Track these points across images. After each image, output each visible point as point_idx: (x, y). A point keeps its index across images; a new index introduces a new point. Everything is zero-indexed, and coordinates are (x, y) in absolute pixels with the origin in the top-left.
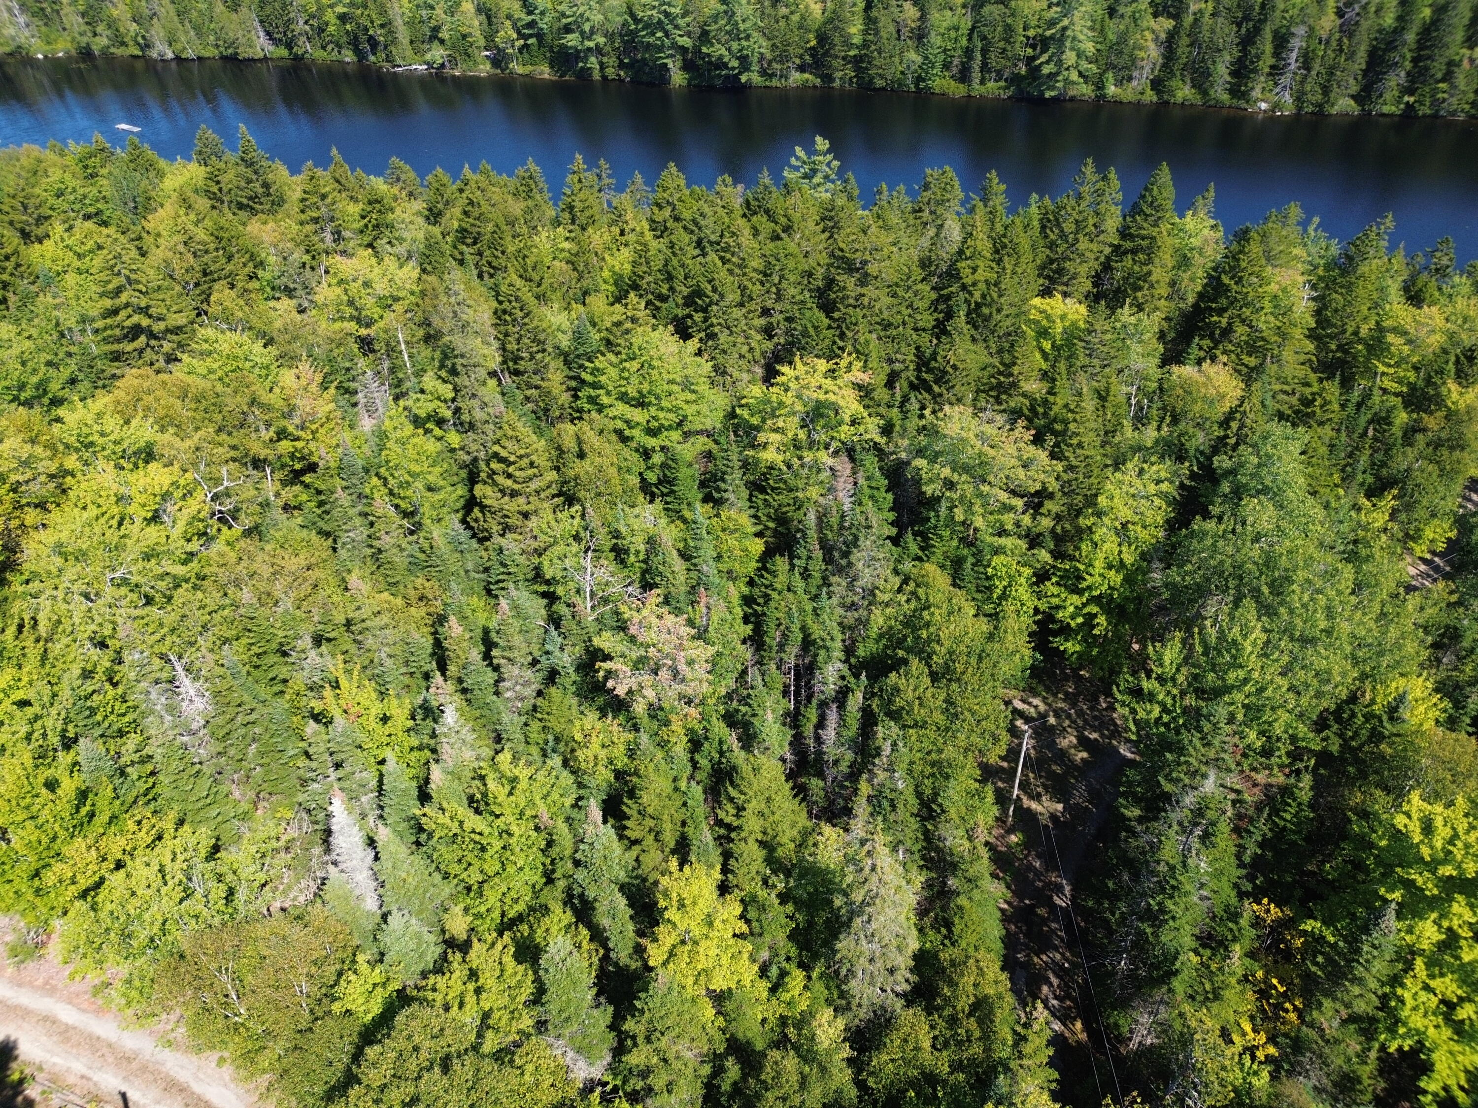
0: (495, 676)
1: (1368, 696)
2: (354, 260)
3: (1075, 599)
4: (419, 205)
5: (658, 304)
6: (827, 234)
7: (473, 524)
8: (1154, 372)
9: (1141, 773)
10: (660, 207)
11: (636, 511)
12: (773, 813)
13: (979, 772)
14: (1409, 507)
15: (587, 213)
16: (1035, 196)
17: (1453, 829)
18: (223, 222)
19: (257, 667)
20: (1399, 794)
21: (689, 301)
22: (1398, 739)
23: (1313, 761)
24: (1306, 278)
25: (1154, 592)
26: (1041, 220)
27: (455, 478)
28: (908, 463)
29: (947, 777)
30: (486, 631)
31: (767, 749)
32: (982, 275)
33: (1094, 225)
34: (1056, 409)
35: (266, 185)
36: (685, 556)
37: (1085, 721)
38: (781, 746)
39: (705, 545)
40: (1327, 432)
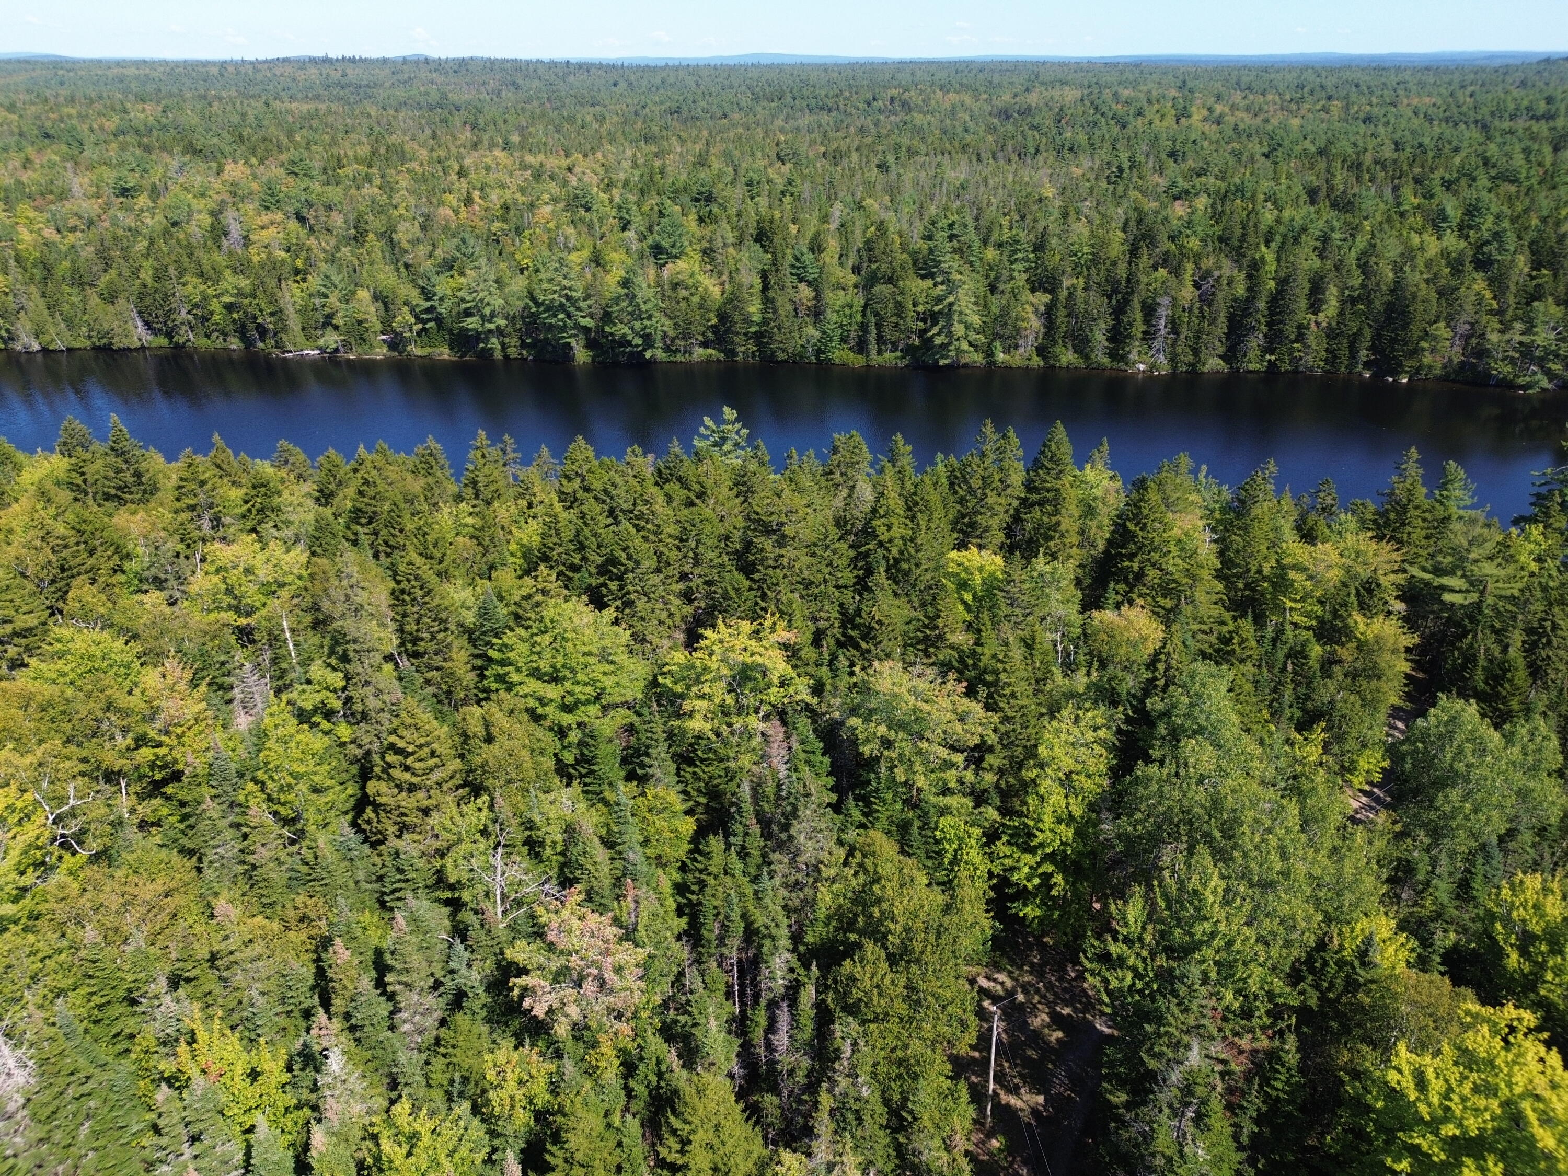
0: (390, 1006)
1: (1336, 941)
2: (235, 547)
3: (1028, 859)
4: (309, 487)
5: (570, 574)
6: (741, 499)
7: (365, 826)
8: (1076, 619)
9: (1121, 1051)
10: (569, 479)
11: (552, 796)
12: (724, 1144)
13: (949, 1067)
14: (1340, 738)
15: (492, 488)
16: (940, 456)
17: (1446, 1081)
18: (86, 514)
19: (97, 1022)
20: (1386, 1049)
21: (603, 570)
22: (1374, 986)
23: (1294, 1020)
24: (1204, 521)
25: (1108, 845)
26: (949, 477)
27: (345, 776)
28: (842, 723)
29: (916, 1077)
30: (379, 953)
31: (712, 1064)
32: (897, 532)
33: (1001, 481)
34: (985, 660)
35: (138, 475)
36: (608, 843)
37: (1055, 994)
38: (728, 1059)
39: (630, 829)
40: (1249, 668)
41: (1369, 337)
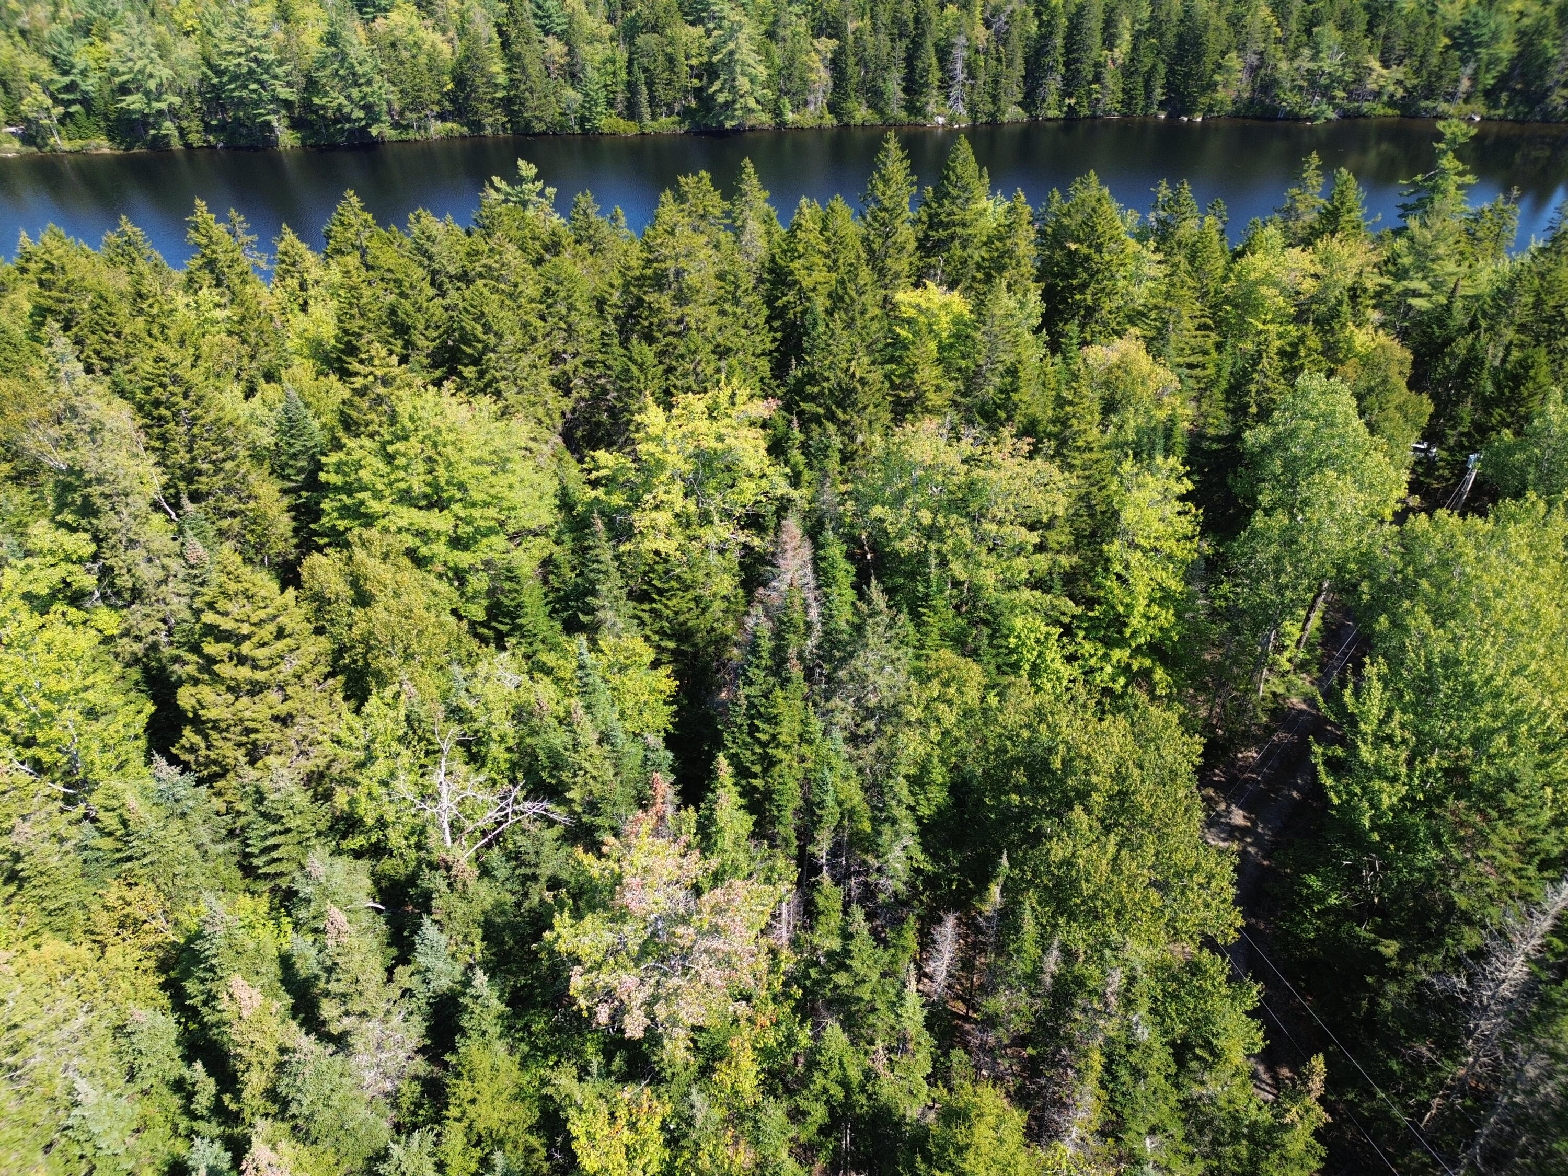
7: (187, 757)
11: (481, 669)
41: (1163, 72)
